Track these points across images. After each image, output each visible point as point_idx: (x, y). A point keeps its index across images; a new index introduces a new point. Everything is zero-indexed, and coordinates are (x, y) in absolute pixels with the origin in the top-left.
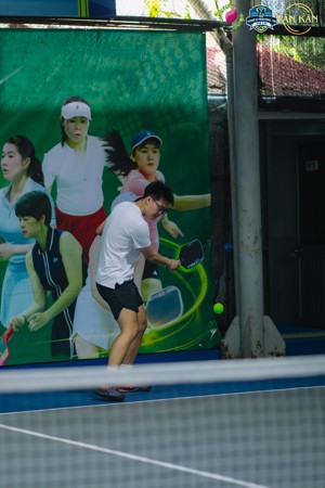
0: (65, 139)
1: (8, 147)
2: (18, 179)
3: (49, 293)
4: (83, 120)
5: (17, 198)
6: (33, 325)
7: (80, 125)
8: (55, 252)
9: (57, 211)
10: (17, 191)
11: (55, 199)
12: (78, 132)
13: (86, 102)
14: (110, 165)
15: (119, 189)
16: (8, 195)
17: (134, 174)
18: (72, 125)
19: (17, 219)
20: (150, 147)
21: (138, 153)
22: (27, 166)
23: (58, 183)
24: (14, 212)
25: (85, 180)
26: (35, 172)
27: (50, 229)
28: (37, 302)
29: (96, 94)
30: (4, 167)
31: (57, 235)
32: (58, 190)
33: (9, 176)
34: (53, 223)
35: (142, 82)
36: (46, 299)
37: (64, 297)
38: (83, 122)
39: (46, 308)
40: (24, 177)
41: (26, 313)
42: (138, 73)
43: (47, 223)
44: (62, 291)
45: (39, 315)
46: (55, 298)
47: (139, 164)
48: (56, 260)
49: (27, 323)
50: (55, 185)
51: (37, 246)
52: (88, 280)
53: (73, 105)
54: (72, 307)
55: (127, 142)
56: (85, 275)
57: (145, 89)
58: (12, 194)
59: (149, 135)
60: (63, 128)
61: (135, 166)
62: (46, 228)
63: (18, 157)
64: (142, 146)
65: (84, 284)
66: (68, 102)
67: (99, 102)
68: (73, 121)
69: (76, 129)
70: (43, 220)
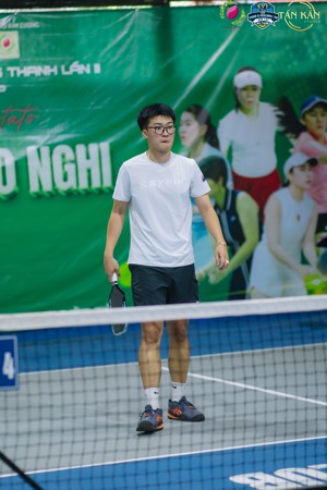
0: (238, 106)
1: (186, 116)
2: (195, 146)
4: (254, 88)
6: (213, 279)
7: (252, 93)
8: (232, 211)
9: (234, 174)
10: (195, 156)
12: (250, 99)
13: (257, 71)
14: (282, 129)
15: (291, 150)
17: (304, 136)
18: (244, 93)
20: (319, 110)
21: (308, 117)
22: (204, 132)
23: (234, 147)
25: (258, 144)
26: (211, 137)
27: (227, 191)
29: (266, 64)
30: (182, 135)
31: (234, 195)
32: (234, 154)
33: (187, 142)
34: (230, 184)
35: (310, 50)
37: (242, 251)
38: (254, 90)
40: (201, 142)
41: (207, 268)
42: (306, 42)
43: (225, 184)
44: (241, 245)
46: (233, 252)
47: (309, 127)
48: (233, 218)
49: (207, 277)
50: (230, 151)
51: (216, 206)
52: (264, 236)
53: (245, 74)
54: (249, 261)
55: (296, 106)
56: (261, 231)
57: (313, 57)
59: (318, 99)
60: (236, 96)
61: (304, 129)
62: (223, 190)
63: (195, 125)
64: (311, 110)
66: (241, 71)
67: (269, 70)
68: (245, 89)
69: (249, 96)
70: (221, 182)
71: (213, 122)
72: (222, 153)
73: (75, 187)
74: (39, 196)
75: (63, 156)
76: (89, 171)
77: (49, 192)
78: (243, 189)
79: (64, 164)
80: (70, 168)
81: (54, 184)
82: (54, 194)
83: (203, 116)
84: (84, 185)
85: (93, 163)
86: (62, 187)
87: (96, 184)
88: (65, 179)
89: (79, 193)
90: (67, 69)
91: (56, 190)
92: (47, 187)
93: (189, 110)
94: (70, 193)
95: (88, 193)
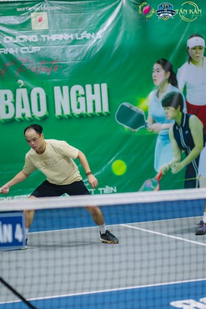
0: (190, 59)
1: (156, 66)
2: (163, 85)
3: (183, 151)
4: (200, 48)
5: (163, 96)
6: (174, 171)
7: (199, 51)
8: (186, 128)
9: (187, 103)
10: (162, 92)
11: (185, 96)
12: (198, 55)
13: (202, 37)
16: (157, 95)
18: (194, 51)
19: (163, 108)
23: (187, 86)
24: (161, 104)
25: (203, 84)
26: (173, 80)
27: (183, 114)
28: (176, 156)
30: (154, 78)
31: (188, 117)
32: (187, 90)
33: (157, 83)
34: (185, 110)
36: (182, 155)
37: (192, 153)
38: (200, 49)
39: (182, 160)
40: (167, 83)
41: (170, 163)
43: (181, 110)
44: (191, 150)
45: (177, 164)
46: (187, 154)
48: (187, 132)
49: (170, 169)
50: (185, 88)
51: (176, 124)
53: (194, 39)
54: (197, 159)
58: (160, 94)
60: (188, 53)
62: (181, 114)
63: (162, 72)
65: (204, 146)
66: (191, 37)
68: (194, 48)
69: (197, 53)
70: (179, 109)
71: (174, 70)
72: (180, 90)
73: (85, 112)
74: (61, 118)
75: (77, 92)
76: (94, 102)
77: (68, 116)
78: (193, 113)
79: (78, 97)
80: (82, 100)
81: (71, 110)
82: (71, 117)
83: (168, 66)
84: (90, 111)
85: (97, 97)
86: (77, 112)
87: (98, 110)
88: (78, 107)
89: (87, 116)
90: (79, 36)
91: (72, 114)
92: (67, 112)
93: (159, 62)
94: (81, 116)
95: (93, 116)
